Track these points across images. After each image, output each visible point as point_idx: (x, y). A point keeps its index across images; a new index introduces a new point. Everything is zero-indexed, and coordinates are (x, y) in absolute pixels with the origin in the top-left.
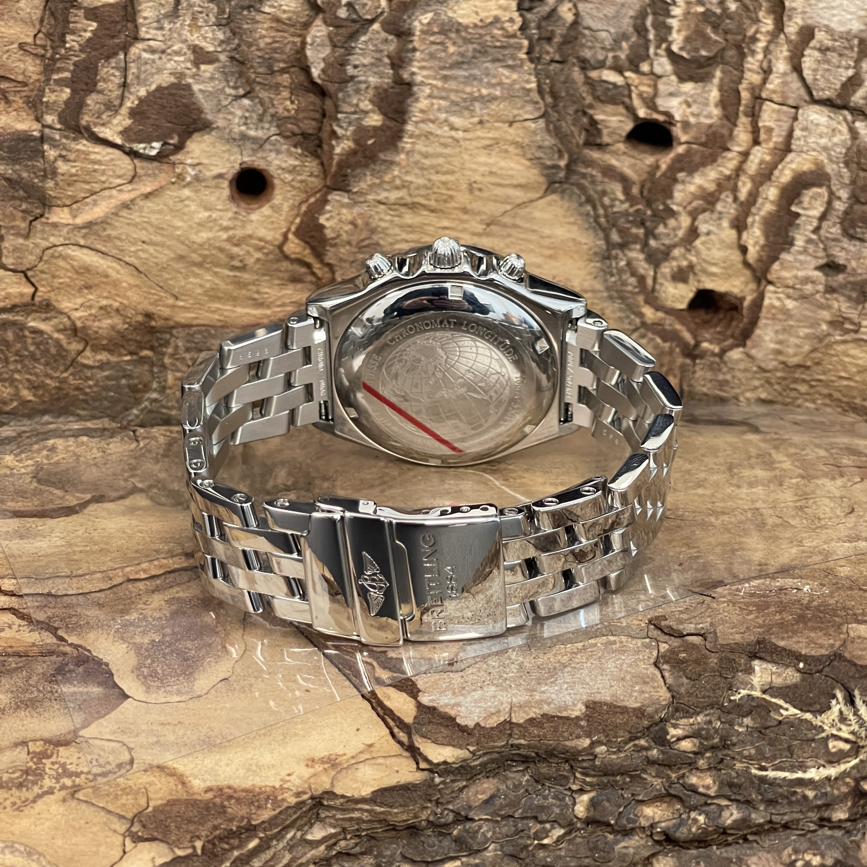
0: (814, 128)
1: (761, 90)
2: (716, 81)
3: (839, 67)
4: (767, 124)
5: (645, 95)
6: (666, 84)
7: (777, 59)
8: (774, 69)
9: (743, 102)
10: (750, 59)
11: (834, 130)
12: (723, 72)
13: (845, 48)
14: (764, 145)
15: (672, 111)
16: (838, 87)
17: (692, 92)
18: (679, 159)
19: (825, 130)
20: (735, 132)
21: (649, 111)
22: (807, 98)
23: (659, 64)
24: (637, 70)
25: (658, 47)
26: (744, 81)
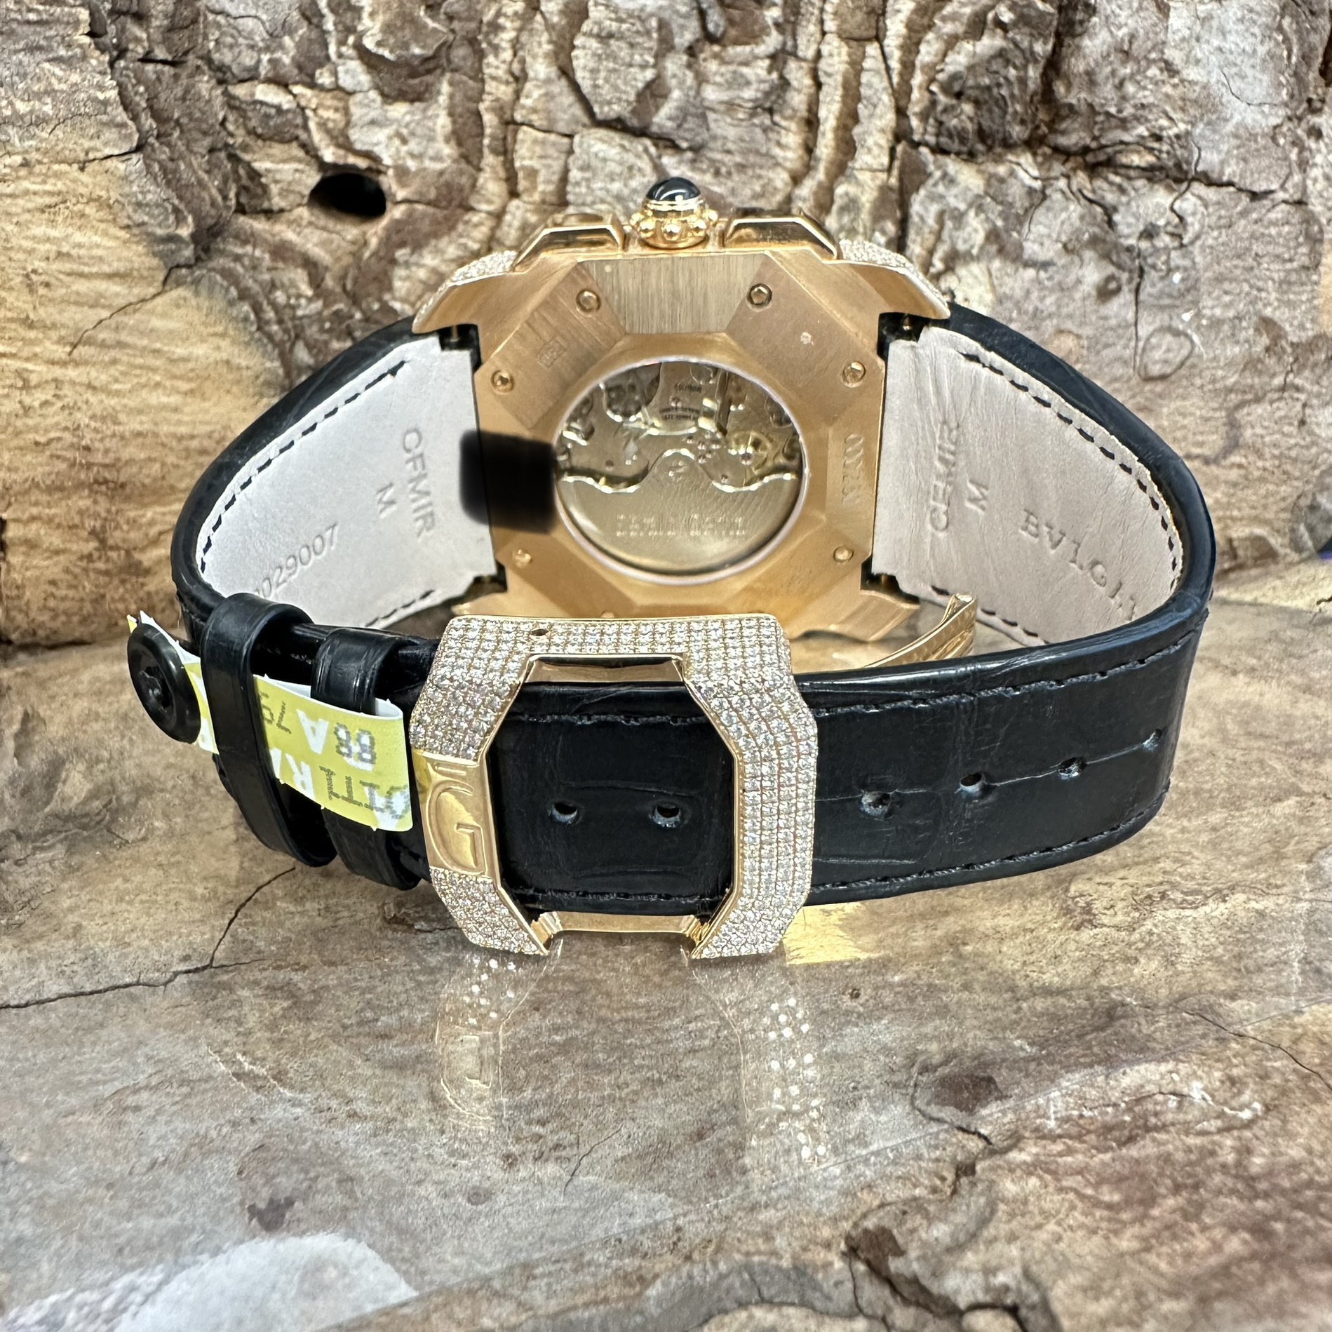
0: (600, 165)
1: (513, 110)
2: (443, 99)
3: (631, 65)
4: (527, 163)
5: (330, 125)
6: (361, 104)
7: (535, 57)
8: (531, 74)
9: (488, 131)
10: (491, 59)
11: (631, 168)
12: (451, 84)
13: (638, 32)
14: (525, 197)
15: (377, 150)
16: (632, 97)
17: (408, 118)
18: (397, 226)
19: (618, 169)
20: (481, 181)
21: (342, 152)
22: (586, 120)
23: (347, 72)
24: (312, 85)
25: (342, 42)
26: (485, 97)
